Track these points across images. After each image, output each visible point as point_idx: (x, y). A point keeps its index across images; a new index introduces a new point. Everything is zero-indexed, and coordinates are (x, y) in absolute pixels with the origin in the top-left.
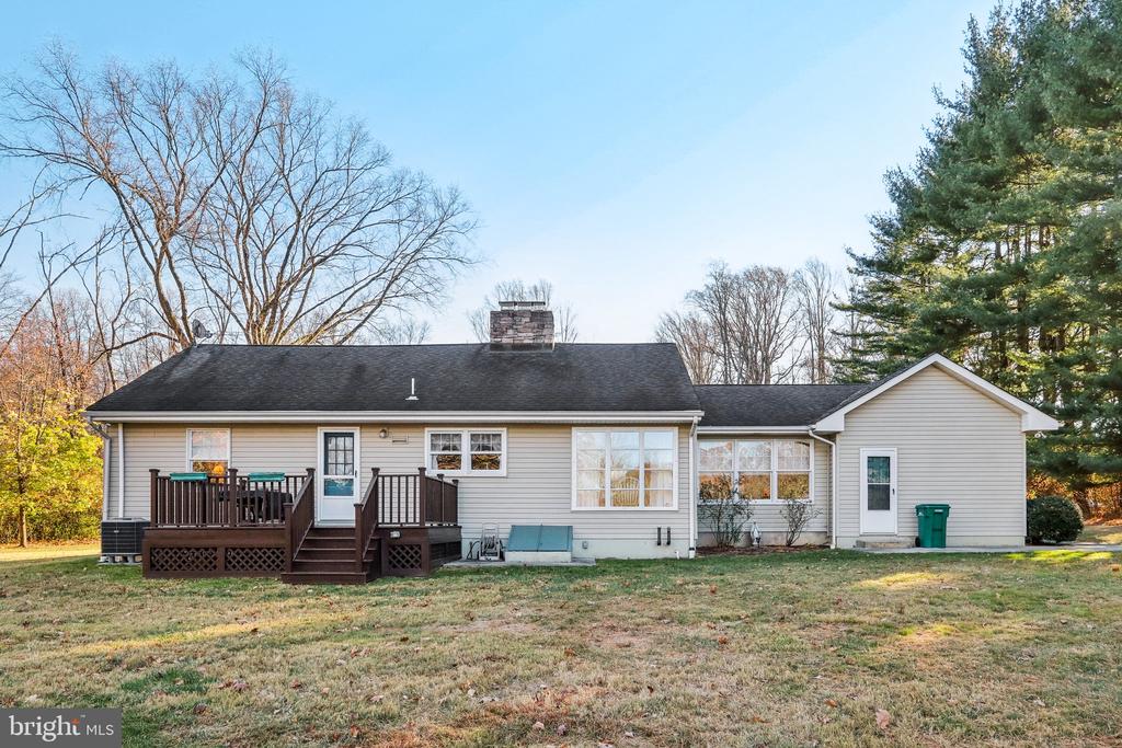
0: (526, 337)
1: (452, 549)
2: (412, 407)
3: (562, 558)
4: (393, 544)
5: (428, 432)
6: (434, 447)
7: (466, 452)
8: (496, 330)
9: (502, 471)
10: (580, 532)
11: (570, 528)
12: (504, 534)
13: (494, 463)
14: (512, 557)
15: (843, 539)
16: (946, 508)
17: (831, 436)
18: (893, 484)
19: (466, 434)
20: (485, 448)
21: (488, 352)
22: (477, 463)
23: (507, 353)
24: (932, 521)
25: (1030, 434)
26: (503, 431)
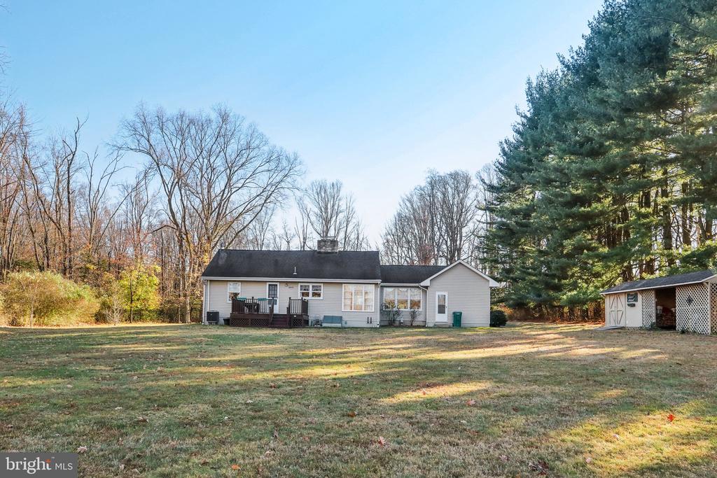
0: (329, 250)
1: (307, 322)
2: (295, 276)
3: (339, 325)
4: (295, 319)
5: (300, 284)
6: (301, 290)
7: (311, 292)
8: (319, 247)
9: (321, 298)
10: (345, 318)
11: (341, 317)
12: (322, 318)
13: (319, 295)
14: (324, 325)
15: (430, 324)
16: (461, 313)
17: (427, 287)
18: (446, 305)
19: (311, 285)
20: (317, 290)
21: (317, 255)
22: (314, 294)
23: (323, 255)
24: (457, 318)
25: (491, 288)
26: (322, 285)
